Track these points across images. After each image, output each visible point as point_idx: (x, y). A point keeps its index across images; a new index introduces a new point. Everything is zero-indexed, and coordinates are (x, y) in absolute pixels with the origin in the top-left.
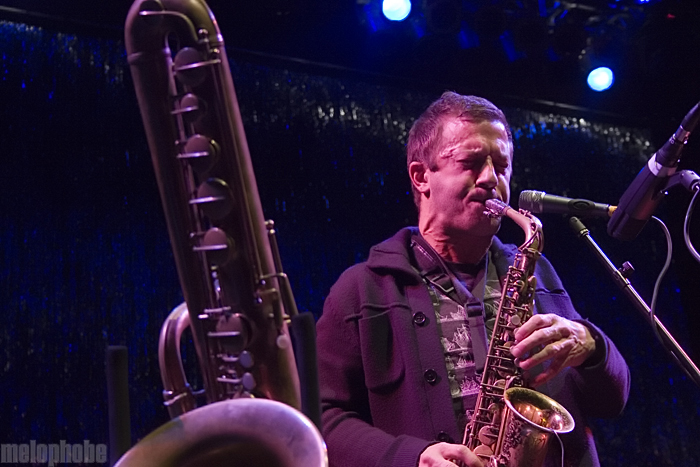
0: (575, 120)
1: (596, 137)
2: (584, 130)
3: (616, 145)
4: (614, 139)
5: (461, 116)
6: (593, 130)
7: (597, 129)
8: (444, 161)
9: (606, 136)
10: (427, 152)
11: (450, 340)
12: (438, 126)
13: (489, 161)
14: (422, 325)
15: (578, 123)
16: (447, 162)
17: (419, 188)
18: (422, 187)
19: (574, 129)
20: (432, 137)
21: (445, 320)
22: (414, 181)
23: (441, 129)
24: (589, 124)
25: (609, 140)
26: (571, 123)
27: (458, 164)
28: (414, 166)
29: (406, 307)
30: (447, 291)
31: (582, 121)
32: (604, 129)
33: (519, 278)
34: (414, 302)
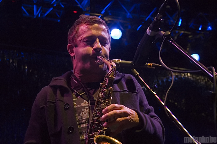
0: (186, 74)
1: (194, 79)
2: (190, 78)
3: (202, 83)
4: (202, 80)
5: (86, 23)
6: (193, 77)
7: (194, 76)
8: (79, 42)
9: (198, 79)
10: (73, 40)
11: (79, 115)
12: (77, 28)
13: (98, 40)
14: (67, 109)
15: (187, 75)
16: (81, 43)
17: (71, 55)
18: (72, 55)
19: (186, 77)
20: (75, 32)
21: (78, 106)
22: (69, 52)
23: (78, 29)
24: (192, 75)
25: (199, 81)
26: (185, 75)
27: (85, 43)
28: (69, 46)
29: (62, 101)
30: (81, 94)
31: (189, 74)
32: (197, 76)
33: (105, 88)
34: (66, 99)
